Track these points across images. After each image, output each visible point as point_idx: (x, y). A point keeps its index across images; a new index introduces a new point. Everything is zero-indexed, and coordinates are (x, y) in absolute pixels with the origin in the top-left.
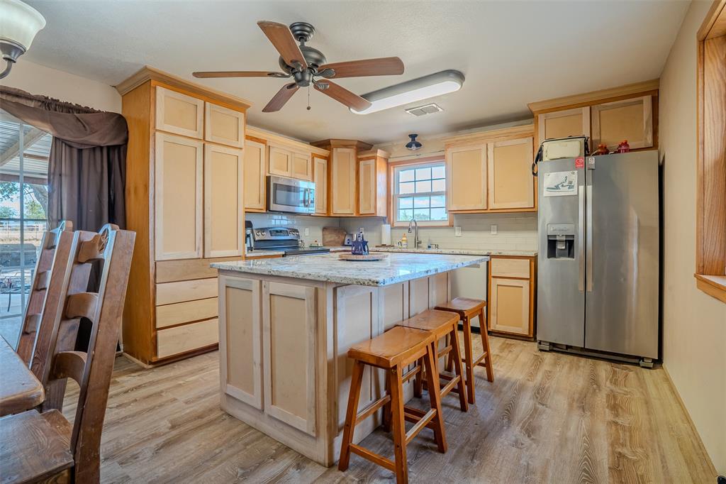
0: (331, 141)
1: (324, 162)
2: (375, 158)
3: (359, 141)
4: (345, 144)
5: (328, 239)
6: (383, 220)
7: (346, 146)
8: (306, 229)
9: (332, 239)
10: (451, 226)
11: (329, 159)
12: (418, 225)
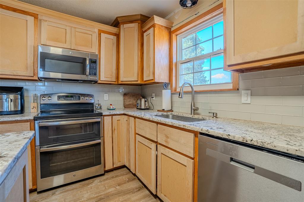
0: (119, 19)
1: (114, 38)
2: (154, 26)
3: (141, 15)
4: (129, 19)
5: (127, 103)
6: (166, 85)
7: (131, 22)
8: (105, 95)
9: (131, 103)
10: (236, 89)
11: (118, 36)
12: (195, 89)
